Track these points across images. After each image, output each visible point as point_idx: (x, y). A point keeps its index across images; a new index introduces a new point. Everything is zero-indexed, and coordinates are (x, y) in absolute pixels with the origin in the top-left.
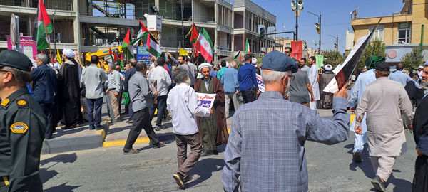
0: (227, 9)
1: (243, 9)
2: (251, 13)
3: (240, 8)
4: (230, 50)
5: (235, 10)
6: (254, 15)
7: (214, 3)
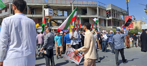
0: (103, 9)
1: (111, 9)
2: (115, 10)
3: (109, 8)
4: (106, 26)
5: (107, 9)
6: (116, 11)
7: (96, 7)
